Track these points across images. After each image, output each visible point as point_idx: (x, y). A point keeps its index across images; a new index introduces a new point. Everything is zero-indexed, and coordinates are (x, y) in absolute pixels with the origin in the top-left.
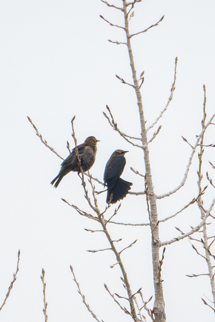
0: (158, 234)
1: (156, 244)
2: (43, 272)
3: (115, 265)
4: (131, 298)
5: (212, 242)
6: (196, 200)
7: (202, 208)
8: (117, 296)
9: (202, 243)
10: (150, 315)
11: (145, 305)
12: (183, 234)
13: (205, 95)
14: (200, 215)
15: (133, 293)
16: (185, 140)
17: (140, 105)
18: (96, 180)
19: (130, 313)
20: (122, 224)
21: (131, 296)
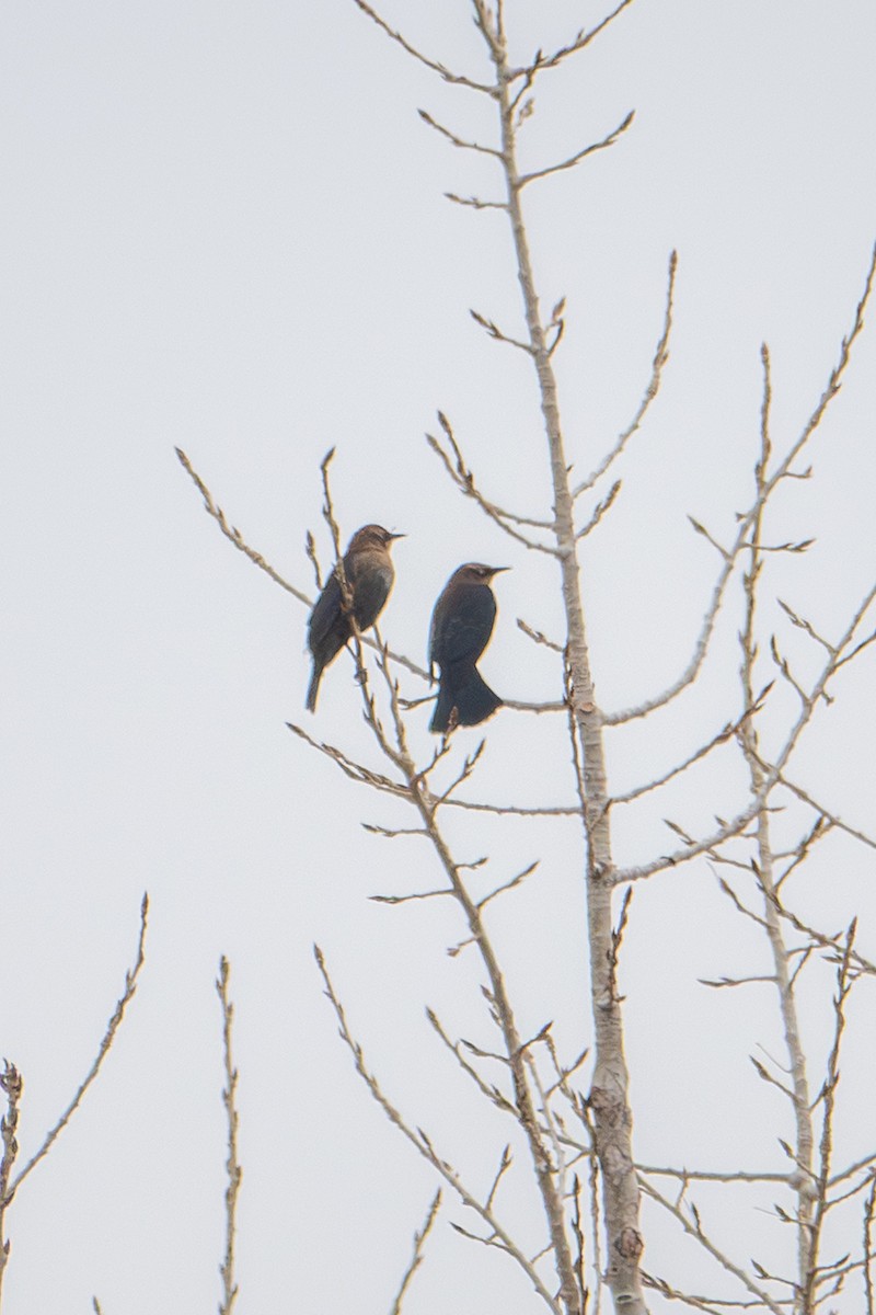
0: (608, 843)
1: (599, 877)
2: (224, 967)
3: (462, 944)
4: (517, 1057)
5: (788, 872)
6: (735, 730)
7: (753, 759)
8: (471, 1050)
9: (752, 874)
10: (578, 1114)
11: (563, 1080)
12: (690, 843)
13: (767, 379)
14: (749, 780)
15: (522, 1041)
16: (700, 528)
17: (550, 410)
18: (403, 660)
19: (513, 1103)
20: (487, 808)
21: (514, 1051)
